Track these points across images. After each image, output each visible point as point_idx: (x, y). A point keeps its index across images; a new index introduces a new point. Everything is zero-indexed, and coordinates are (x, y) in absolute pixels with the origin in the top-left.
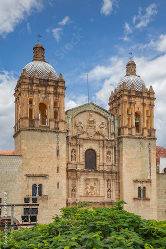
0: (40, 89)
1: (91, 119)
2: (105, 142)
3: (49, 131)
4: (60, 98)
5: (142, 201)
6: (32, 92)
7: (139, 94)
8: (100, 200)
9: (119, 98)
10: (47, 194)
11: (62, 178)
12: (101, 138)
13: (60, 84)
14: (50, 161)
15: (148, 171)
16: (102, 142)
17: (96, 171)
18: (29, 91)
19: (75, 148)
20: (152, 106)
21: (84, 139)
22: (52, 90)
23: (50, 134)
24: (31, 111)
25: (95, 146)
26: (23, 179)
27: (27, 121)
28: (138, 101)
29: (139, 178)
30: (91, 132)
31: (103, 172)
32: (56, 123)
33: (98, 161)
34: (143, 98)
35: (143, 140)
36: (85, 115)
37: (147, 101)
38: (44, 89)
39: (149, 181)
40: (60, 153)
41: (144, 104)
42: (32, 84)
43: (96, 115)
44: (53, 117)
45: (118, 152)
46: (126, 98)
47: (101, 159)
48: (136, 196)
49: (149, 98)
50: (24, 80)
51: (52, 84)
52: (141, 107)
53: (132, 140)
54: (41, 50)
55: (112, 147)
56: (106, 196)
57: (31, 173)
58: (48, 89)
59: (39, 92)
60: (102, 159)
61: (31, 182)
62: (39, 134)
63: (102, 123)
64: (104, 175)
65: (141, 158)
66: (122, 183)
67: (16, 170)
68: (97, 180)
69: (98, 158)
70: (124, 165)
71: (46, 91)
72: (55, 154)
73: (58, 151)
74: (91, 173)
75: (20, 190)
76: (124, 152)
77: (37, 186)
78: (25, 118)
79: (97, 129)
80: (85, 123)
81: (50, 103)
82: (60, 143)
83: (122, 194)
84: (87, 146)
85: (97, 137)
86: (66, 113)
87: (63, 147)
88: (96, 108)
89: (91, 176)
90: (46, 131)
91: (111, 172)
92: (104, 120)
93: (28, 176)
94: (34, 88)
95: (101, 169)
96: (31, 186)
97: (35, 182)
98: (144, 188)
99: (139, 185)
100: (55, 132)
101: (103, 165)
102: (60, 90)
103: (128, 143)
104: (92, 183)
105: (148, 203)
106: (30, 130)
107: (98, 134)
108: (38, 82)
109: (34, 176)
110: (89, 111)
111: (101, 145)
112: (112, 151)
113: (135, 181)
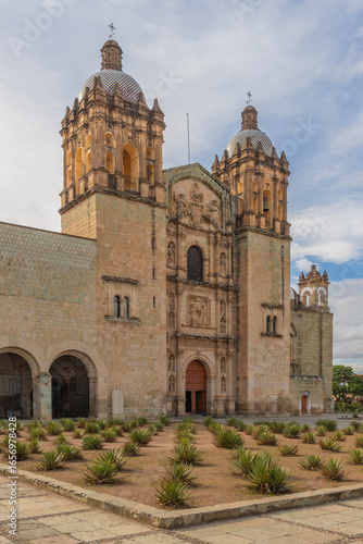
0: (124, 119)
1: (197, 192)
2: (219, 235)
3: (140, 201)
4: (156, 142)
5: (271, 339)
6: (111, 123)
7: (269, 161)
8: (211, 333)
9: (238, 164)
10: (138, 316)
11: (161, 290)
12: (212, 228)
13: (157, 118)
14: (141, 257)
15: (280, 290)
16: (212, 236)
17: (206, 285)
18: (105, 120)
20: (285, 183)
21: (186, 226)
22: (143, 124)
23: (141, 206)
25: (202, 241)
26: (98, 285)
27: (104, 176)
28: (268, 173)
29: (269, 301)
30: (197, 215)
31: (216, 287)
32: (152, 188)
33: (206, 268)
34: (273, 167)
35: (275, 240)
36: (188, 184)
37: (279, 176)
38: (131, 121)
39: (282, 307)
40: (158, 243)
41: (275, 179)
42: (112, 107)
43: (205, 187)
44: (145, 175)
45: (238, 257)
46: (252, 163)
47: (212, 265)
48: (265, 331)
49: (282, 171)
50: (98, 97)
51: (145, 113)
52: (271, 183)
53: (260, 236)
55: (227, 246)
56: (219, 330)
57: (111, 274)
58: (137, 123)
59: (123, 126)
60: (216, 264)
62: (123, 203)
63: (214, 202)
64: (216, 294)
65: (272, 268)
66: (246, 307)
67: (87, 266)
68: (206, 300)
69: (206, 263)
70: (249, 277)
71: (133, 125)
72: (149, 243)
73: (153, 240)
74: (198, 287)
75: (95, 304)
76: (249, 255)
77: (123, 299)
78: (101, 170)
79: (206, 212)
80: (188, 199)
81: (140, 151)
82: (157, 225)
83: (246, 326)
84: (192, 239)
85: (205, 226)
86: (163, 171)
87: (162, 235)
88: (205, 175)
89: (199, 292)
90: (135, 200)
91: (226, 288)
92: (214, 197)
93: (106, 279)
94: (115, 115)
95: (212, 280)
96: (111, 297)
97: (118, 292)
98: (275, 318)
99: (268, 312)
100: (149, 203)
101: (215, 275)
102: (157, 128)
103: (255, 242)
104: (198, 305)
105: (279, 342)
106: (109, 193)
107: (207, 220)
108: (122, 105)
109: (117, 280)
110: (194, 178)
111: (212, 240)
112: (228, 252)
113: (264, 306)
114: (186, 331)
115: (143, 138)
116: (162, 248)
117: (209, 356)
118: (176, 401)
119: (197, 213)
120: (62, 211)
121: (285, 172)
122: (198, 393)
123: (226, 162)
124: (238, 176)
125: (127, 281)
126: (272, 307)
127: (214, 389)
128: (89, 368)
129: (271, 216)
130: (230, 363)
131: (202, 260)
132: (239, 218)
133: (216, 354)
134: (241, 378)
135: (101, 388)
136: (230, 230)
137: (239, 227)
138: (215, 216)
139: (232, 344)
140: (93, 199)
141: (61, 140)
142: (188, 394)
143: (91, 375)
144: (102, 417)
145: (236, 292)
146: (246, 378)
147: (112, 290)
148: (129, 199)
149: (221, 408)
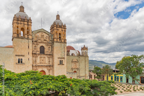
0: (21, 22)
1: (42, 35)
2: (48, 43)
4: (29, 26)
5: (61, 65)
6: (18, 23)
7: (60, 27)
8: (46, 65)
9: (53, 28)
10: (24, 63)
11: (30, 56)
12: (46, 42)
13: (29, 21)
14: (25, 50)
15: (64, 54)
18: (17, 23)
19: (36, 45)
20: (65, 31)
21: (39, 42)
22: (26, 23)
24: (18, 31)
25: (44, 45)
26: (14, 57)
27: (16, 35)
28: (60, 29)
30: (42, 39)
31: (47, 55)
32: (28, 36)
33: (45, 50)
34: (62, 28)
35: (62, 43)
36: (40, 33)
37: (63, 29)
38: (23, 23)
39: (64, 58)
40: (29, 47)
41: (62, 30)
42: (18, 20)
43: (44, 33)
44: (26, 33)
46: (55, 28)
47: (46, 50)
48: (59, 64)
49: (64, 28)
50: (15, 19)
51: (26, 21)
52: (61, 31)
53: (58, 43)
54: (22, 8)
55: (50, 46)
56: (48, 64)
57: (17, 54)
58: (25, 23)
59: (21, 24)
61: (18, 58)
62: (21, 39)
63: (47, 36)
65: (61, 50)
67: (11, 53)
68: (45, 57)
69: (45, 49)
70: (55, 52)
71: (24, 23)
72: (27, 47)
74: (42, 55)
75: (13, 61)
76: (55, 47)
77: (20, 59)
78: (15, 33)
79: (45, 39)
80: (40, 36)
81: (25, 28)
82: (29, 43)
83: (54, 63)
84: (41, 45)
85: (45, 42)
86: (32, 32)
87: (31, 45)
88: (45, 31)
90: (24, 39)
91: (50, 55)
92: (47, 35)
93: (16, 55)
94: (19, 22)
95: (46, 53)
97: (19, 58)
98: (62, 60)
100: (27, 39)
101: (47, 52)
102: (29, 23)
104: (43, 59)
106: (17, 38)
107: (45, 40)
108: (21, 20)
109: (19, 56)
110: (42, 32)
111: (46, 44)
112: (51, 47)
113: (59, 58)
114: (39, 64)
115: (26, 26)
116: (31, 48)
117: (45, 70)
125: (22, 56)
126: (61, 58)
129: (61, 38)
133: (47, 69)
134: (53, 74)
136: (51, 42)
137: (53, 41)
139: (51, 67)
145: (52, 55)
148: (22, 38)
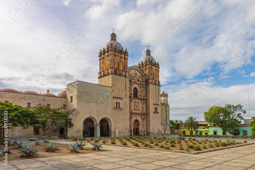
0: (118, 54)
1: (136, 73)
2: (142, 85)
4: (126, 60)
6: (115, 55)
7: (154, 65)
8: (140, 112)
9: (146, 65)
10: (122, 108)
11: (128, 100)
12: (140, 83)
13: (126, 54)
14: (123, 91)
15: (158, 100)
17: (138, 98)
20: (158, 71)
21: (133, 82)
22: (123, 56)
23: (123, 77)
24: (114, 65)
25: (137, 86)
26: (112, 99)
27: (114, 70)
28: (154, 68)
31: (141, 99)
32: (125, 72)
34: (156, 67)
35: (156, 86)
36: (133, 71)
37: (157, 68)
39: (158, 105)
41: (156, 70)
42: (115, 51)
43: (138, 71)
44: (123, 69)
45: (147, 91)
46: (150, 65)
48: (154, 111)
51: (123, 53)
53: (152, 85)
55: (144, 88)
56: (142, 111)
59: (118, 56)
60: (141, 93)
64: (141, 101)
65: (156, 94)
66: (149, 105)
67: (109, 94)
68: (138, 103)
71: (121, 56)
73: (126, 87)
74: (136, 99)
75: (111, 104)
76: (150, 90)
77: (118, 103)
78: (113, 68)
79: (138, 78)
80: (133, 75)
82: (127, 83)
83: (149, 110)
84: (134, 86)
85: (138, 82)
86: (129, 68)
89: (137, 101)
90: (121, 76)
91: (144, 100)
92: (140, 75)
93: (114, 97)
94: (116, 54)
95: (140, 97)
96: (115, 103)
98: (157, 108)
99: (155, 106)
100: (125, 77)
102: (126, 57)
103: (151, 87)
104: (136, 104)
105: (158, 114)
106: (115, 74)
107: (138, 80)
108: (118, 51)
109: (117, 98)
110: (135, 69)
111: (140, 86)
112: (144, 89)
113: (154, 104)
114: (133, 111)
115: (123, 59)
116: (128, 89)
117: (139, 118)
118: (131, 132)
119: (136, 79)
120: (99, 78)
121: (159, 68)
122: (136, 129)
123: (142, 64)
124: (146, 68)
125: (119, 98)
126: (156, 105)
127: (141, 128)
128: (109, 122)
129: (155, 79)
130: (145, 120)
131: (137, 92)
132: (147, 80)
133: (141, 118)
134: (148, 125)
135: (112, 128)
136: (144, 83)
137: (147, 82)
138: (141, 80)
139: (146, 115)
140: (110, 76)
141: (99, 58)
142: (134, 129)
143: (109, 124)
144: (113, 136)
145: (146, 100)
146: (149, 125)
147: (116, 101)
149: (143, 134)
